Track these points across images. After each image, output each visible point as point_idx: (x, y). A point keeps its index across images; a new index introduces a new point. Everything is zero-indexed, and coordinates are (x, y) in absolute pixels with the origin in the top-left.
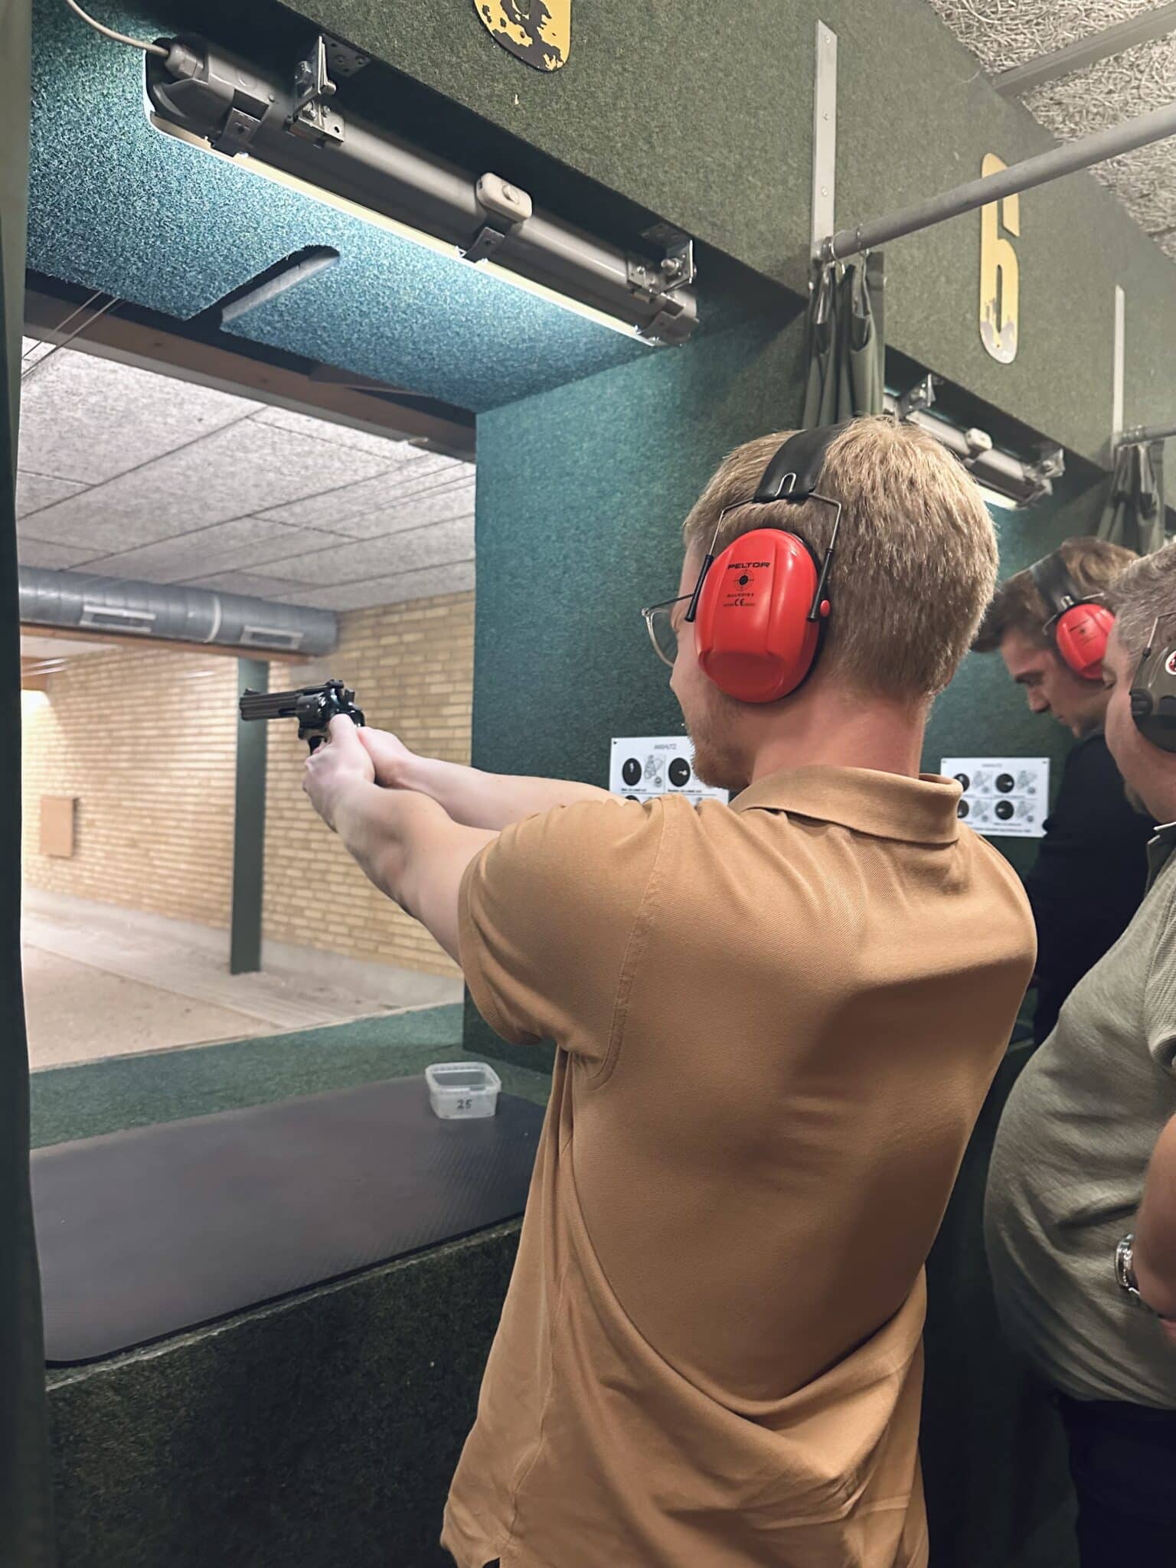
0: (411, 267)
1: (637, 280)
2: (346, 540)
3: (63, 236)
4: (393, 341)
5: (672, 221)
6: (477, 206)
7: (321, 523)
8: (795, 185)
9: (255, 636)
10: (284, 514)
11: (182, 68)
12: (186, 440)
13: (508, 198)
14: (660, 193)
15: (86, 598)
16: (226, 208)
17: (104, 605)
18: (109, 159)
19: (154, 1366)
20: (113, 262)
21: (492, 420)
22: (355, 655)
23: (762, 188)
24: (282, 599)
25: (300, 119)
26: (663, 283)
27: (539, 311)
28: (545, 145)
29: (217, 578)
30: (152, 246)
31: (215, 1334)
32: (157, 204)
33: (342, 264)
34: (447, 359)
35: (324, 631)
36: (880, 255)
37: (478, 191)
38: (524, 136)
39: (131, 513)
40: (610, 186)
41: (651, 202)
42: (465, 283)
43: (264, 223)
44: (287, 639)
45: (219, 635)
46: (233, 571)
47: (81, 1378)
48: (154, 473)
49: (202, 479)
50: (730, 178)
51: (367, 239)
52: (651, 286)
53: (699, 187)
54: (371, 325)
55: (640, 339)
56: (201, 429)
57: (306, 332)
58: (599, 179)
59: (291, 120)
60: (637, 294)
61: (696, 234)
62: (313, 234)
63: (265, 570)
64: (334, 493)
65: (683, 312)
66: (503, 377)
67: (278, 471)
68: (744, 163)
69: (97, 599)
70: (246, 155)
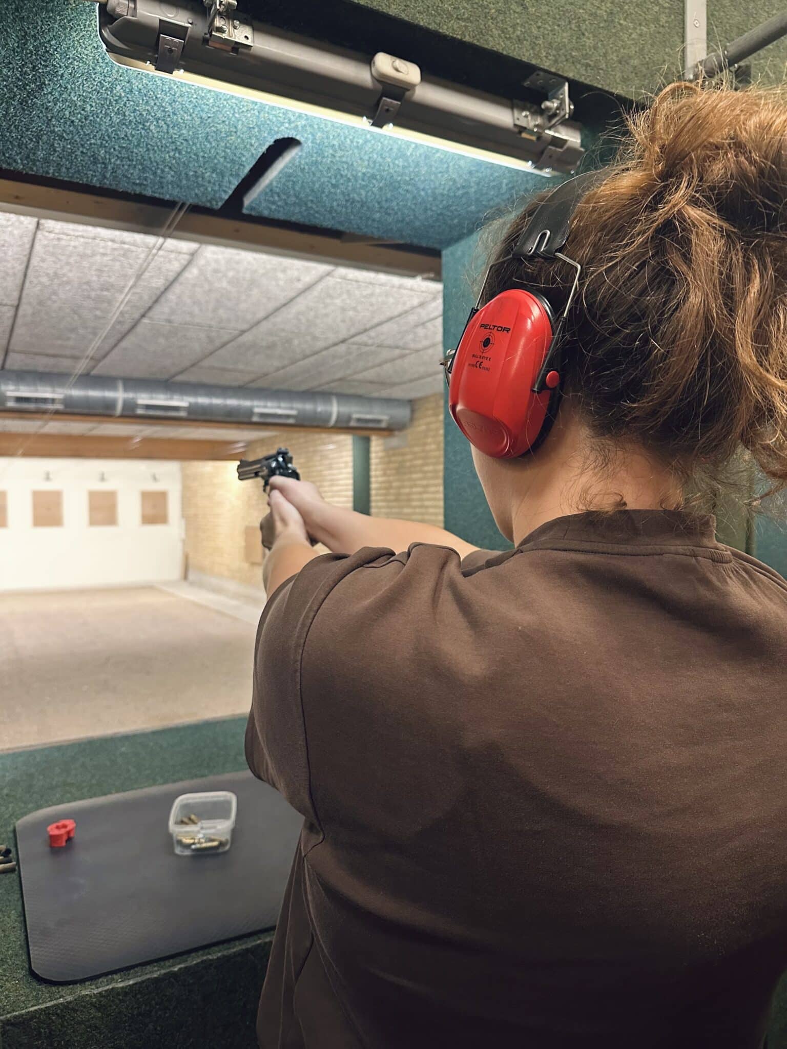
0: (355, 144)
1: (522, 122)
2: (407, 352)
3: (117, 160)
4: (363, 204)
5: (546, 68)
6: (373, 82)
7: (389, 342)
8: (666, 22)
9: (359, 420)
10: (363, 338)
11: (118, 10)
12: (293, 294)
13: (397, 70)
14: (533, 45)
15: (256, 403)
16: (210, 120)
17: (265, 407)
18: (120, 97)
19: (126, 992)
20: (155, 174)
21: (452, 254)
22: (423, 428)
23: (635, 28)
24: (375, 395)
25: (213, 33)
26: (546, 121)
27: (462, 163)
28: (423, 21)
29: (332, 385)
30: (174, 158)
31: (176, 969)
32: (164, 126)
33: (306, 150)
34: (406, 211)
35: (403, 413)
36: (748, 67)
37: (373, 69)
38: (403, 16)
39: (271, 346)
40: (486, 46)
41: (525, 54)
42: (399, 149)
43: (239, 127)
44: (379, 421)
45: (337, 421)
46: (340, 380)
47: (69, 998)
48: (278, 319)
49: (308, 320)
50: (602, 25)
51: (316, 127)
52: (537, 126)
53: (571, 36)
54: (343, 193)
55: (537, 172)
56: (300, 286)
57: (300, 206)
58: (475, 42)
59: (208, 36)
60: (524, 135)
61: (571, 75)
62: (276, 129)
63: (359, 376)
64: (393, 321)
65: (568, 144)
66: (452, 219)
67: (355, 309)
68: (616, 10)
69: (261, 403)
70: (182, 71)
